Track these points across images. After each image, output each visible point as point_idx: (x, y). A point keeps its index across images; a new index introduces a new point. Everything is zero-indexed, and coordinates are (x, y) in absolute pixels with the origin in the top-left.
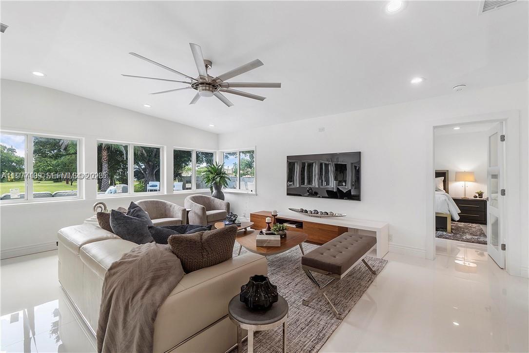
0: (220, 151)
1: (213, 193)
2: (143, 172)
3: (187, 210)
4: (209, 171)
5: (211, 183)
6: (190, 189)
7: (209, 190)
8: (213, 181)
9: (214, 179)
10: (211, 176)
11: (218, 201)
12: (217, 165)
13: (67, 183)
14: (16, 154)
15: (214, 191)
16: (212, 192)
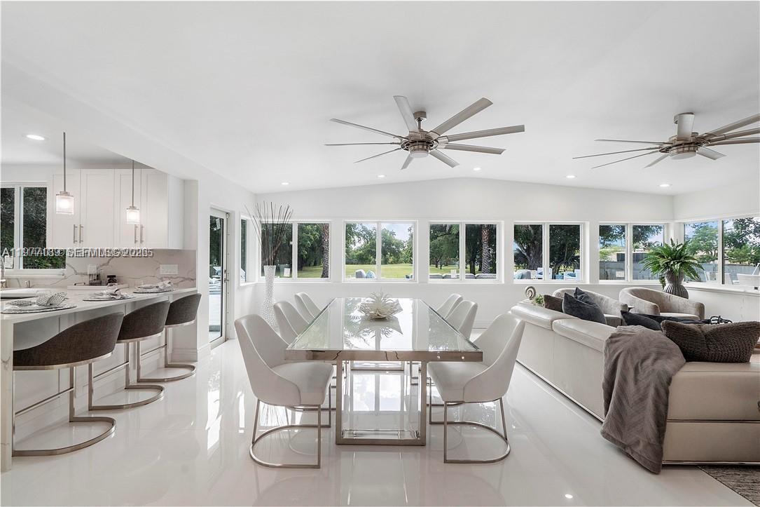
0: (677, 221)
1: (666, 288)
2: (525, 254)
3: (629, 307)
4: (658, 254)
5: (662, 272)
6: (624, 278)
7: (657, 282)
8: (666, 268)
9: (667, 266)
10: (662, 262)
11: (676, 299)
12: (673, 245)
13: (437, 267)
14: (396, 237)
15: (668, 285)
16: (664, 286)
